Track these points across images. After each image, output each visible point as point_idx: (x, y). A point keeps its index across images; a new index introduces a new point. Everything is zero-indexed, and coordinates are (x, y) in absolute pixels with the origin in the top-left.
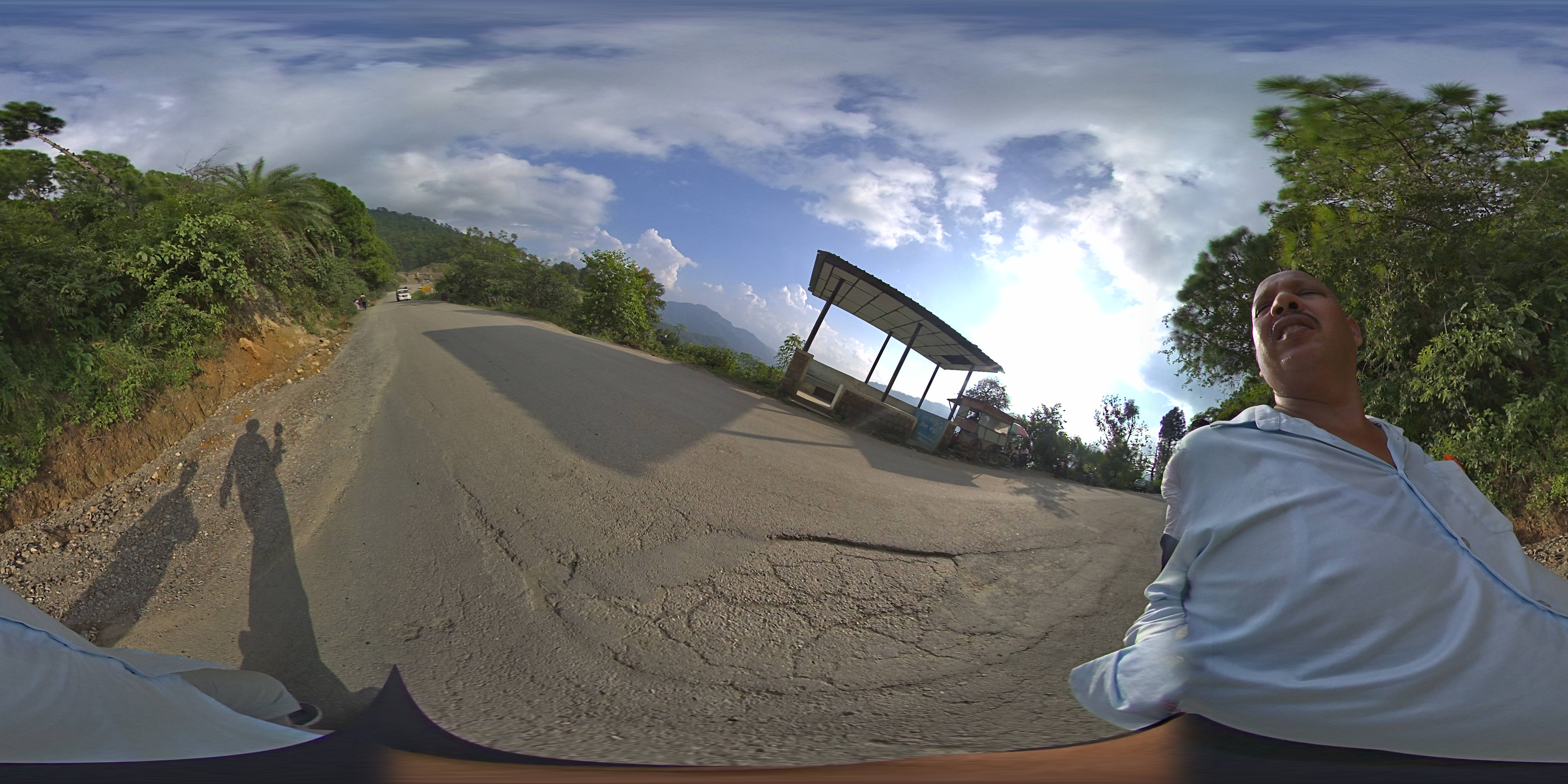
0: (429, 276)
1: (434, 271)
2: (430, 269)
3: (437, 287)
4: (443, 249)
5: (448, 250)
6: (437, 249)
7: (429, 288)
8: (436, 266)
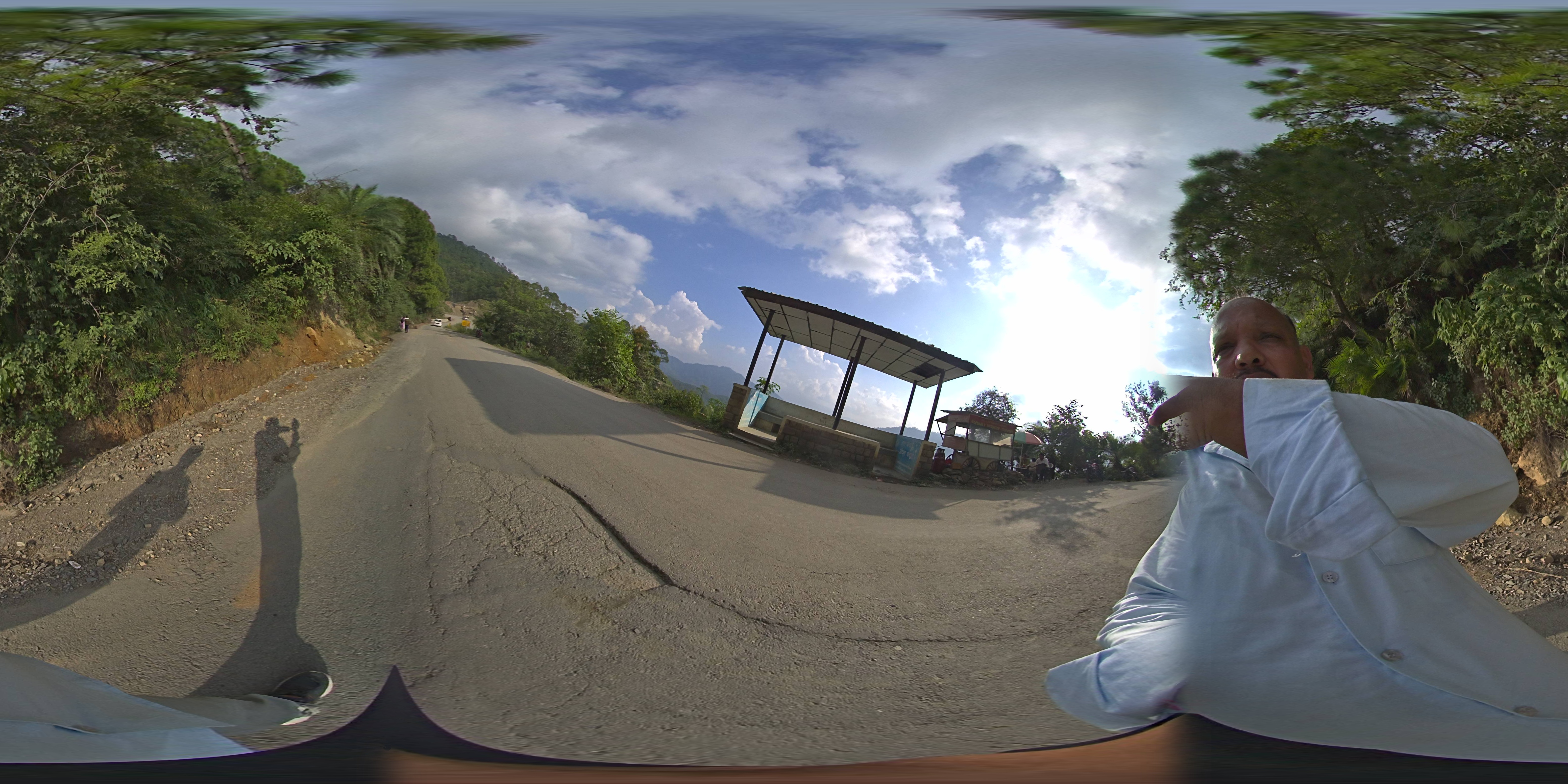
0: (474, 311)
1: (480, 307)
2: (477, 304)
7: (469, 323)
8: (483, 303)
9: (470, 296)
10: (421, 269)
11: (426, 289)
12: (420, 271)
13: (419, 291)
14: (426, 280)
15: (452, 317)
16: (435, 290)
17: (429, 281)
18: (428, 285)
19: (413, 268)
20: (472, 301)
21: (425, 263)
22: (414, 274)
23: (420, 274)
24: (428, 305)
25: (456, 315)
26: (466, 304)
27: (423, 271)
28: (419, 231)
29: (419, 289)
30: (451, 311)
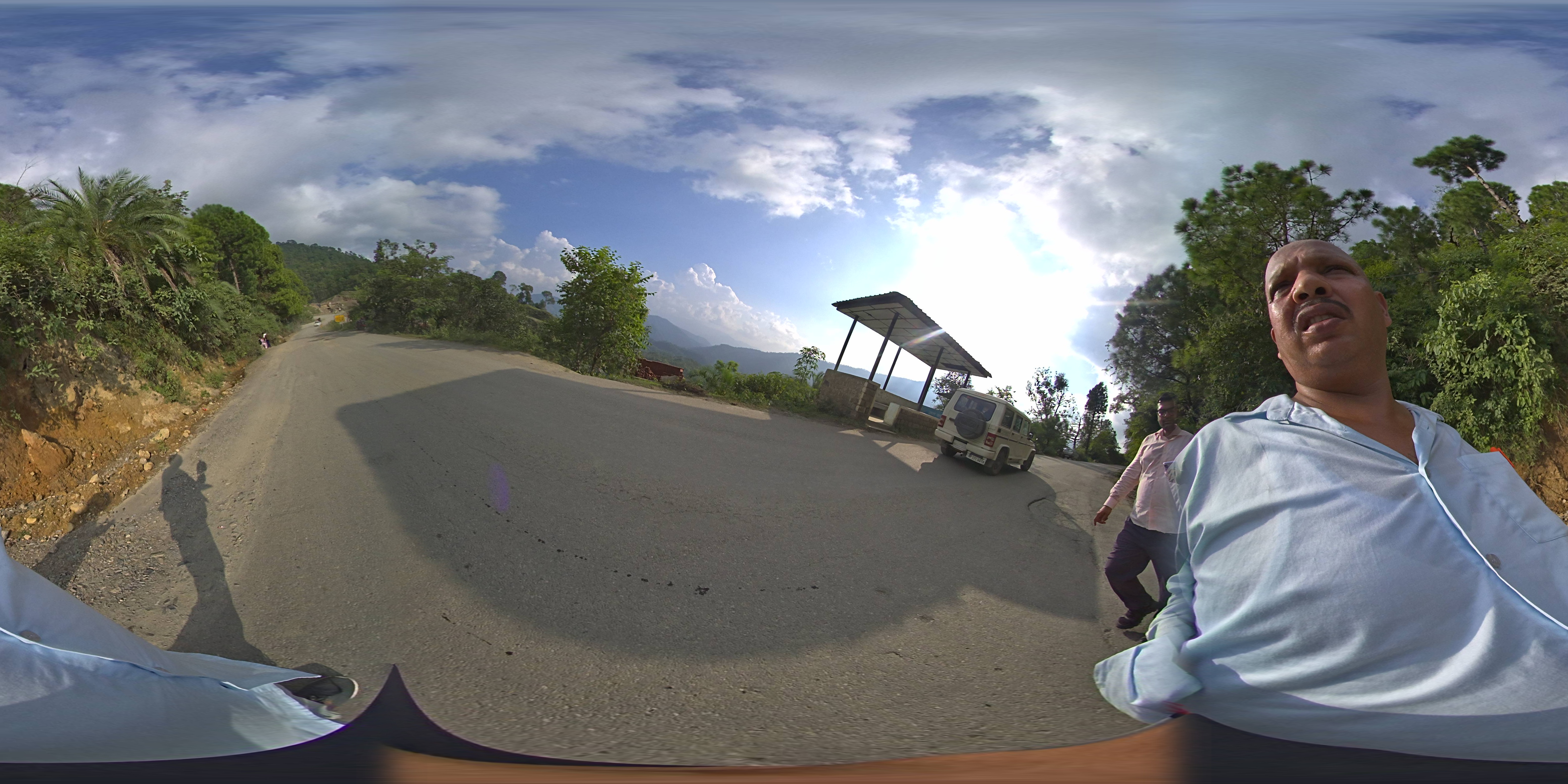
0: (341, 305)
1: (345, 299)
2: (342, 297)
3: (351, 315)
4: (351, 277)
5: (356, 277)
6: (345, 277)
7: (342, 317)
8: (347, 294)
9: (332, 292)
10: (269, 275)
11: (282, 295)
12: (268, 278)
13: (276, 300)
14: (278, 286)
15: (321, 317)
16: (292, 294)
17: (283, 286)
18: (283, 290)
19: (261, 276)
20: (335, 297)
21: (271, 268)
22: (263, 284)
23: (270, 282)
24: (291, 311)
25: (325, 314)
26: (331, 301)
27: (272, 277)
28: (242, 230)
29: (275, 298)
30: (318, 312)
